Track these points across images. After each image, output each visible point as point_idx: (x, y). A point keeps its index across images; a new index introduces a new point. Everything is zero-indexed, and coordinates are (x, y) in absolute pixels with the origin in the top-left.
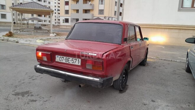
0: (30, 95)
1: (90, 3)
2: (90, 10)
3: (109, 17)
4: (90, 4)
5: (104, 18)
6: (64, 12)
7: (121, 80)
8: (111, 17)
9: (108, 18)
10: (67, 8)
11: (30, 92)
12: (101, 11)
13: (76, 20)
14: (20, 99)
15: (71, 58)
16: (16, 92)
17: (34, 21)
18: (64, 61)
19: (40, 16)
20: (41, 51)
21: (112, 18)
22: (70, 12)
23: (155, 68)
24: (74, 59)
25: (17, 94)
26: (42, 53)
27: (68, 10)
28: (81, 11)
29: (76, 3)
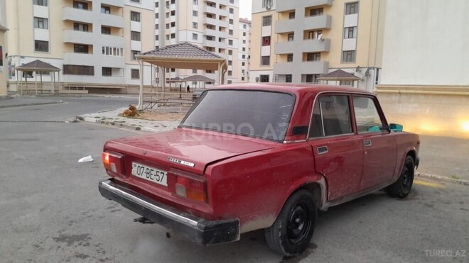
0: (84, 243)
1: (320, 36)
2: (319, 53)
3: (369, 68)
4: (319, 38)
5: (357, 71)
6: (259, 60)
7: (280, 230)
8: (374, 68)
9: (366, 69)
10: (266, 51)
11: (89, 236)
12: (347, 55)
13: (285, 78)
14: (60, 250)
15: (155, 170)
16: (63, 233)
17: (198, 82)
18: (144, 177)
19: (209, 71)
20: (110, 153)
21: (378, 69)
22: (272, 61)
23: (432, 206)
24: (160, 171)
25: (62, 239)
26: (110, 157)
27: (269, 57)
28: (298, 57)
29: (287, 38)
